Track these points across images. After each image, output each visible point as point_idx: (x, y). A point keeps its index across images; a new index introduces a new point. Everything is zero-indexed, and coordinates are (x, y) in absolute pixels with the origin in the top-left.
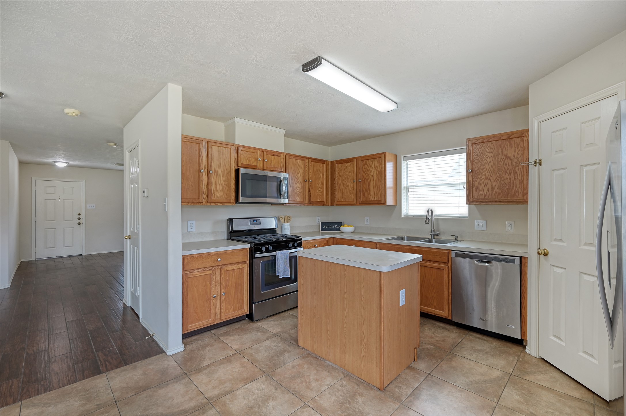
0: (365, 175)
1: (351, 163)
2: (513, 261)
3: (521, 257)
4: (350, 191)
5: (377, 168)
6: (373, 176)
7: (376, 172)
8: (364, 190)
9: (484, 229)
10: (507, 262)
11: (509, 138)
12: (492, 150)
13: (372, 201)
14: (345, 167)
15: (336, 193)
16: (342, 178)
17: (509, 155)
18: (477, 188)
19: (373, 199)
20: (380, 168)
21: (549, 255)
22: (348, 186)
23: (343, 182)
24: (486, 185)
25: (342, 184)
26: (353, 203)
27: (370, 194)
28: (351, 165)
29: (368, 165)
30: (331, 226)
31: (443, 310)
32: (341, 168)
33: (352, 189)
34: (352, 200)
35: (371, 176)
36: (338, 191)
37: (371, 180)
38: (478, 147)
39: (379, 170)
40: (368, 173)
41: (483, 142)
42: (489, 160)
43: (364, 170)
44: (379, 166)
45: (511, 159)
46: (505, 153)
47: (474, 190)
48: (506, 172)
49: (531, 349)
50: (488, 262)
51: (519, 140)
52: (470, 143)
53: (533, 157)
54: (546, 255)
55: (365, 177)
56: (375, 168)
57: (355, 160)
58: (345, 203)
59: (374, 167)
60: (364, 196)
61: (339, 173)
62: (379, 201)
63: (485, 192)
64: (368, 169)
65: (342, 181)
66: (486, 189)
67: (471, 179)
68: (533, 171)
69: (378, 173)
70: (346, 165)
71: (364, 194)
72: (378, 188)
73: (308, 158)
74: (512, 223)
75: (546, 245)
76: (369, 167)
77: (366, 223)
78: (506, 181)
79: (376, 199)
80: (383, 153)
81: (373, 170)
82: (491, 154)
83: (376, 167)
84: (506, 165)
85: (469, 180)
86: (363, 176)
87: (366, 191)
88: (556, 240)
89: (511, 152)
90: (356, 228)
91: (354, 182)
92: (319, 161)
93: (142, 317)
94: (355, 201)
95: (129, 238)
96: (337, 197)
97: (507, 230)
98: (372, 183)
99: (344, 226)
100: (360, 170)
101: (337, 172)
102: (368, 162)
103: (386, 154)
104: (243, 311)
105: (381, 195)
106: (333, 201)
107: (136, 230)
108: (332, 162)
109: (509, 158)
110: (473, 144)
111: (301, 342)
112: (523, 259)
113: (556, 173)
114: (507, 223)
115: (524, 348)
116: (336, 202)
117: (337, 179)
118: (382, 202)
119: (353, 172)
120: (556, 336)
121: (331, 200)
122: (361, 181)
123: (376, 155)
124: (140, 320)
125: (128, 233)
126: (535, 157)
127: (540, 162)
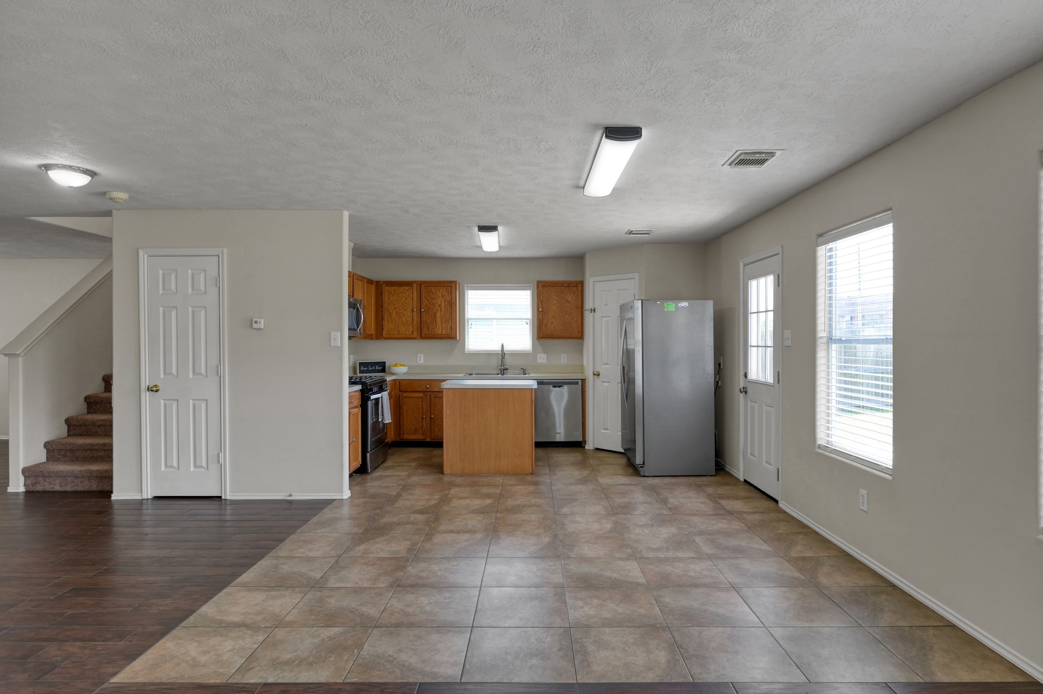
0: (430, 303)
1: (408, 287)
2: (577, 383)
3: (581, 379)
4: (407, 321)
5: (445, 298)
6: (440, 306)
7: (445, 302)
8: (428, 321)
9: (545, 361)
10: (573, 384)
11: (568, 286)
12: (556, 294)
13: (438, 334)
14: (399, 292)
15: (385, 323)
16: (394, 305)
17: (569, 299)
18: (545, 325)
19: (440, 333)
20: (450, 298)
21: (600, 375)
22: (404, 315)
23: (397, 310)
24: (553, 323)
25: (394, 312)
26: (412, 336)
27: (436, 326)
28: (408, 289)
29: (434, 293)
30: (371, 367)
32: (393, 292)
33: (411, 319)
34: (410, 332)
35: (437, 306)
36: (388, 321)
37: (437, 310)
38: (547, 289)
39: (448, 300)
40: (434, 302)
41: (550, 286)
42: (554, 302)
43: (428, 298)
44: (448, 295)
45: (570, 303)
46: (566, 298)
47: (544, 327)
48: (566, 313)
49: (589, 446)
50: (561, 387)
51: (575, 289)
52: (540, 285)
53: (588, 305)
54: (598, 375)
55: (429, 306)
56: (443, 298)
57: (415, 286)
58: (399, 336)
59: (441, 295)
60: (428, 328)
61: (389, 298)
62: (448, 334)
63: (552, 328)
64: (434, 297)
65: (394, 309)
66: (551, 326)
67: (541, 317)
68: (588, 317)
69: (446, 303)
70: (401, 289)
71: (428, 326)
72: (446, 320)
73: (365, 278)
75: (599, 369)
76: (435, 295)
77: (418, 362)
78: (567, 321)
79: (444, 333)
80: (452, 282)
81: (440, 299)
82: (556, 297)
83: (444, 296)
84: (567, 307)
85: (539, 318)
86: (426, 305)
87: (431, 323)
88: (605, 364)
89: (570, 297)
90: (410, 367)
91: (413, 311)
92: (370, 282)
93: (231, 491)
94: (415, 335)
95: (153, 389)
96: (385, 328)
97: (562, 361)
98: (438, 314)
99: (395, 365)
100: (423, 298)
101: (386, 297)
102: (433, 289)
103: (456, 281)
104: (358, 463)
105: (451, 328)
106: (379, 334)
107: (191, 376)
108: (378, 283)
109: (569, 302)
110: (543, 286)
111: (446, 470)
112: (583, 381)
113: (604, 319)
114: (562, 355)
115: (584, 447)
116: (384, 336)
117: (385, 305)
118: (453, 336)
119: (412, 299)
120: (605, 429)
121: (376, 332)
122: (425, 310)
123: (444, 282)
124: (228, 495)
125: (145, 382)
126: (592, 306)
127: (595, 310)
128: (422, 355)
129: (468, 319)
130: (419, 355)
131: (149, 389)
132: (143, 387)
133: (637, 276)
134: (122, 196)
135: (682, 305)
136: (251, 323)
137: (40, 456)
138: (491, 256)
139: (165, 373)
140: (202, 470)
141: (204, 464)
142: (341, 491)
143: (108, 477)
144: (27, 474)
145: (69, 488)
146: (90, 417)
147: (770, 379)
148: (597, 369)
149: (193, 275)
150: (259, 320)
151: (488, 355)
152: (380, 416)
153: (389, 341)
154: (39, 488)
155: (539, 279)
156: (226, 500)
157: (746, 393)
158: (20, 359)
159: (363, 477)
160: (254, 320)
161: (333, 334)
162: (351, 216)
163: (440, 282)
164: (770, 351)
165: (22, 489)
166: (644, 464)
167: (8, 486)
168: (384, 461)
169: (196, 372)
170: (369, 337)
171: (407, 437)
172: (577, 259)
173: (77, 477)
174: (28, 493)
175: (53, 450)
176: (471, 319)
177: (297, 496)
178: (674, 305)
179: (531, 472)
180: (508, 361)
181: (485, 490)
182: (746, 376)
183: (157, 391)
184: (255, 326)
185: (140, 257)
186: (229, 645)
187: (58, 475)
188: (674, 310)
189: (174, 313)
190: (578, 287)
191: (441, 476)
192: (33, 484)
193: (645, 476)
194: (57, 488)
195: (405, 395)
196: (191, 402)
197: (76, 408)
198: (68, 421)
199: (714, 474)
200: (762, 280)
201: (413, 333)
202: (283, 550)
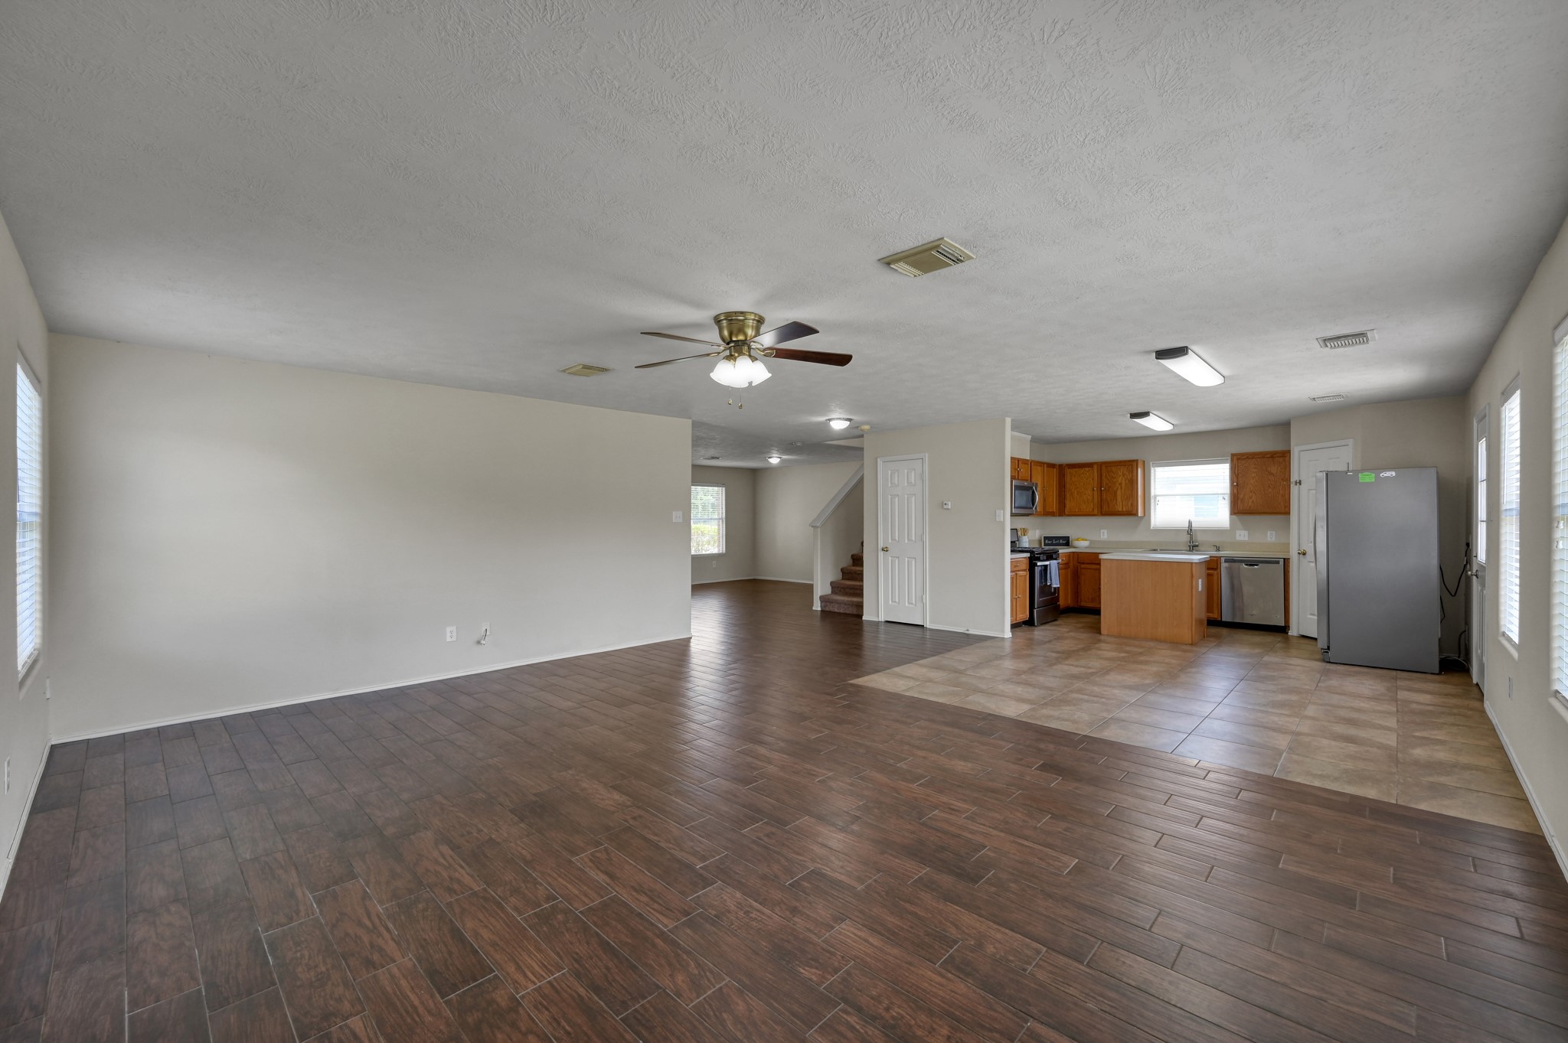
0: (1110, 482)
1: (1089, 468)
2: (1278, 562)
3: (1284, 559)
4: (1088, 500)
6: (1120, 484)
7: (1125, 480)
8: (1109, 498)
9: (1246, 539)
10: (1271, 564)
11: (1272, 457)
12: (1256, 466)
13: (1119, 511)
14: (1080, 473)
15: (1067, 502)
16: (1076, 485)
17: (1272, 472)
18: (1242, 500)
19: (1120, 509)
20: (1131, 476)
22: (1085, 494)
23: (1078, 489)
24: (1251, 498)
25: (1076, 492)
26: (1092, 513)
27: (1117, 504)
28: (1089, 470)
29: (1114, 472)
30: (1056, 541)
31: (1213, 613)
32: (1075, 473)
33: (1091, 497)
34: (1090, 510)
35: (1118, 484)
36: (1070, 500)
37: (1118, 488)
38: (1243, 462)
39: (1129, 478)
40: (1114, 481)
41: (1247, 458)
42: (1253, 475)
43: (1108, 477)
44: (1128, 475)
45: (1274, 477)
46: (1269, 470)
47: (1239, 502)
48: (1269, 487)
49: (1293, 632)
50: (1256, 565)
51: (1281, 459)
52: (1235, 458)
53: (1294, 477)
54: (1304, 554)
55: (1110, 485)
56: (1124, 476)
57: (1095, 467)
58: (1080, 513)
59: (1122, 474)
60: (1109, 506)
61: (1071, 479)
62: (1128, 511)
63: (1250, 504)
64: (1114, 476)
65: (1076, 489)
66: (1250, 501)
67: (1236, 491)
68: (1294, 489)
69: (1127, 481)
70: (1082, 470)
71: (1108, 503)
72: (1128, 497)
73: (1044, 463)
74: (1274, 532)
75: (1305, 547)
76: (1116, 475)
77: (1102, 537)
78: (1270, 496)
79: (1125, 509)
80: (1133, 461)
81: (1122, 478)
82: (1256, 470)
83: (1125, 474)
84: (1269, 480)
85: (1233, 493)
86: (1107, 484)
87: (1111, 500)
89: (1274, 469)
90: (1092, 542)
91: (1093, 490)
92: (1051, 466)
93: (930, 622)
94: (1096, 512)
95: (885, 550)
96: (1067, 506)
97: (1269, 539)
98: (1119, 492)
99: (1077, 540)
100: (1104, 478)
101: (1068, 479)
102: (1114, 469)
103: (1137, 460)
104: (1026, 616)
105: (1132, 505)
106: (1062, 511)
107: (906, 541)
108: (1061, 466)
109: (1272, 474)
110: (1238, 459)
111: (1104, 630)
112: (1286, 561)
113: (1311, 492)
114: (1269, 533)
115: (1287, 633)
116: (1067, 513)
117: (1068, 486)
118: (1134, 513)
119: (1093, 479)
120: (1311, 614)
121: (1059, 510)
122: (1105, 489)
123: (1125, 462)
124: (928, 625)
125: (881, 545)
126: (1297, 479)
127: (1300, 483)
128: (1106, 531)
129: (1155, 497)
130: (1102, 531)
131: (883, 550)
132: (880, 548)
133: (1350, 442)
134: (866, 427)
135: (1385, 475)
136: (943, 504)
137: (828, 590)
138: (1160, 434)
139: (892, 539)
140: (913, 607)
141: (914, 602)
142: (1003, 631)
143: (860, 606)
144: (821, 601)
145: (842, 611)
146: (853, 568)
147: (1485, 559)
148: (1301, 548)
149: (908, 473)
150: (948, 503)
151: (1177, 531)
152: (1049, 581)
153: (1073, 517)
154: (827, 609)
155: (1234, 452)
156: (927, 628)
157: (1478, 577)
158: (819, 529)
159: (1031, 628)
160: (945, 503)
162: (1012, 420)
163: (1120, 462)
164: (1485, 526)
165: (819, 609)
166: (1329, 648)
167: (813, 605)
168: (1056, 620)
169: (909, 540)
170: (1052, 514)
171: (1083, 604)
172: (1282, 426)
173: (845, 604)
174: (822, 611)
175: (835, 587)
176: (1158, 496)
177: (972, 632)
178: (1373, 475)
179: (1190, 643)
180: (1198, 538)
181: (1128, 648)
182: (1476, 557)
183: (887, 551)
184: (945, 507)
185: (878, 464)
186: (902, 682)
187: (837, 602)
188: (1373, 480)
189: (897, 499)
190: (1283, 457)
191: (1098, 635)
192: (825, 606)
193: (1330, 662)
194: (836, 610)
195: (1083, 566)
196: (907, 558)
197: (846, 562)
198: (842, 570)
199: (1437, 672)
200: (1483, 443)
201: (1093, 510)
202: (948, 655)
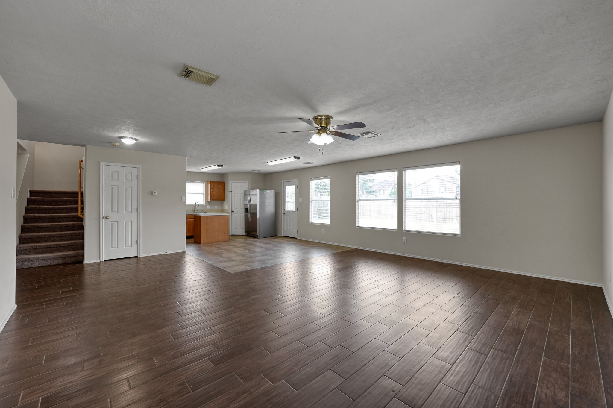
9: (209, 208)
11: (220, 183)
12: (216, 186)
42: (216, 188)
45: (220, 189)
46: (219, 187)
47: (212, 196)
48: (220, 192)
53: (229, 190)
54: (233, 212)
66: (215, 196)
67: (211, 193)
68: (229, 193)
74: (217, 206)
78: (218, 194)
88: (236, 208)
89: (221, 187)
93: (142, 254)
95: (106, 218)
107: (124, 212)
110: (213, 183)
111: (202, 242)
113: (235, 194)
114: (215, 206)
120: (235, 228)
125: (102, 215)
126: (231, 190)
127: (232, 192)
131: (104, 218)
132: (101, 217)
133: (248, 182)
134: (118, 144)
135: (268, 191)
139: (112, 212)
140: (129, 247)
141: (130, 245)
143: (81, 255)
144: (18, 261)
147: (294, 210)
148: (233, 210)
149: (126, 174)
150: (155, 192)
151: (192, 206)
155: (212, 181)
156: (140, 257)
157: (284, 214)
160: (153, 192)
161: (182, 197)
164: (294, 203)
166: (259, 235)
169: (127, 210)
177: (169, 252)
179: (228, 240)
180: (197, 208)
182: (284, 210)
184: (153, 194)
185: (101, 165)
188: (266, 193)
190: (223, 184)
191: (200, 244)
193: (259, 238)
196: (124, 222)
199: (273, 236)
200: (291, 187)
